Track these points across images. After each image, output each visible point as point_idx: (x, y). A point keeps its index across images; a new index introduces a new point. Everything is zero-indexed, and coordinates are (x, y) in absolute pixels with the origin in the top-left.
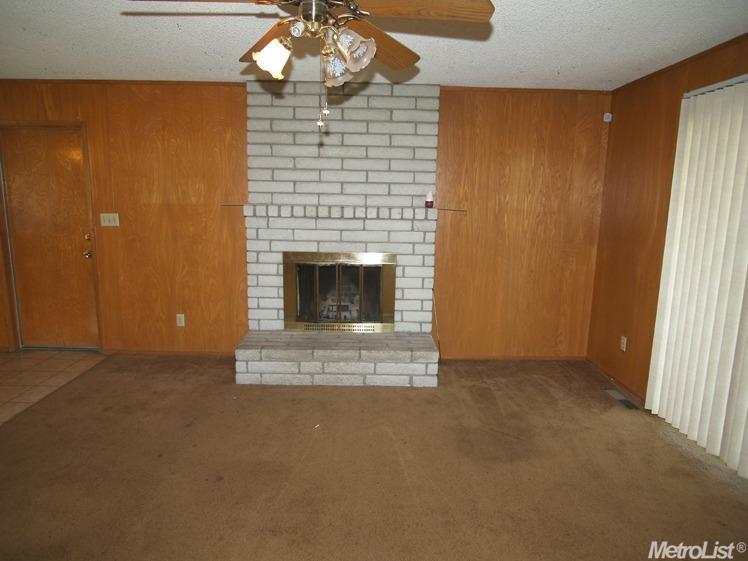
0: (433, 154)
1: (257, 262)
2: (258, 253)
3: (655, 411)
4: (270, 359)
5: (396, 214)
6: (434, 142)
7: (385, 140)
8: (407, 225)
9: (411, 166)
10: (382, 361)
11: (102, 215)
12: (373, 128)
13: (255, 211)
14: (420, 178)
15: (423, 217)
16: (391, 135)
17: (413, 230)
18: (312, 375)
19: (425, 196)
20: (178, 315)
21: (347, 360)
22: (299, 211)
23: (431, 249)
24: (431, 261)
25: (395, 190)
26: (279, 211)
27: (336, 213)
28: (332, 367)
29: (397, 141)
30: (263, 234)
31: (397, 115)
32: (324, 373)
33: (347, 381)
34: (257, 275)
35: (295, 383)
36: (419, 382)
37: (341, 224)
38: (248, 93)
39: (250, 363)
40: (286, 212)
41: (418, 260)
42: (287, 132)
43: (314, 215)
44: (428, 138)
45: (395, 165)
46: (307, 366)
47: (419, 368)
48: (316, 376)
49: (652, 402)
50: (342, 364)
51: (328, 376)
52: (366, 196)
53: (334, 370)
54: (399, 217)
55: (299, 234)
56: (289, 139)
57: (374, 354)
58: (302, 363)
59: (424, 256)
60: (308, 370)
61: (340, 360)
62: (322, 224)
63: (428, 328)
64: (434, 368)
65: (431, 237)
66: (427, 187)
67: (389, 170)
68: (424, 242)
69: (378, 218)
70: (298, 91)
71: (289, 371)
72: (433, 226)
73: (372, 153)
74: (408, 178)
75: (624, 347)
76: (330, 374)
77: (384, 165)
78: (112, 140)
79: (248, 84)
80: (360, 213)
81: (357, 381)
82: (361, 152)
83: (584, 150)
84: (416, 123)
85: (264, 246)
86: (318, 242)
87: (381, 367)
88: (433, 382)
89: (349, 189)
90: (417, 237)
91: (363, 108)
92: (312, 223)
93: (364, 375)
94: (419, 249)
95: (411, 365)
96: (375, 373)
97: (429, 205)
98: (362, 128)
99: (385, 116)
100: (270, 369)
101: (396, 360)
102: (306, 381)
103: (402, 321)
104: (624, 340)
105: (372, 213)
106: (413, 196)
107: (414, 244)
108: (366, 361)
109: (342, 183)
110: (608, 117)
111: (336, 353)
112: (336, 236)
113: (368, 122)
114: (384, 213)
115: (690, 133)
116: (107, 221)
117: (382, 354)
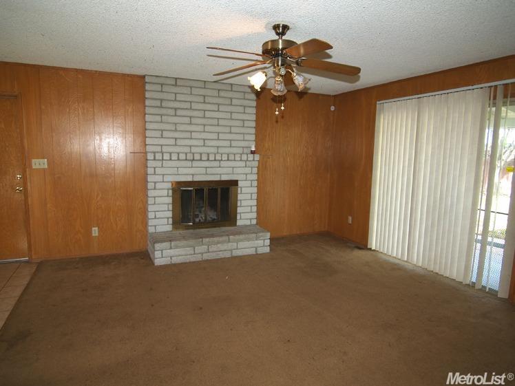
0: (253, 124)
1: (155, 189)
2: (155, 183)
3: (373, 248)
4: (177, 247)
5: (238, 158)
6: (254, 117)
7: (228, 116)
8: (243, 164)
9: (243, 130)
10: (242, 240)
11: (33, 161)
12: (222, 108)
13: (155, 156)
14: (247, 137)
15: (252, 159)
16: (231, 113)
17: (246, 167)
18: (202, 254)
19: (250, 147)
20: (93, 229)
21: (222, 242)
22: (182, 156)
23: (255, 177)
24: (255, 183)
25: (234, 144)
26: (171, 156)
27: (204, 158)
28: (213, 248)
29: (234, 116)
30: (158, 171)
31: (235, 102)
32: (209, 252)
33: (222, 255)
34: (155, 197)
35: (192, 260)
36: (260, 251)
37: (207, 164)
38: (146, 82)
39: (164, 251)
40: (174, 157)
41: (248, 183)
42: (172, 108)
43: (192, 158)
44: (251, 115)
45: (233, 130)
46: (199, 249)
47: (260, 242)
48: (204, 255)
49: (371, 244)
50: (219, 245)
51: (211, 254)
52: (218, 147)
53: (215, 249)
54: (239, 159)
55: (181, 171)
56: (172, 112)
57: (237, 237)
58: (196, 248)
59: (252, 181)
60: (200, 251)
61: (218, 243)
62: (195, 164)
63: (254, 222)
64: (268, 242)
65: (255, 170)
66: (251, 143)
67: (231, 133)
68: (251, 173)
69: (228, 160)
70: (178, 83)
71: (189, 253)
72: (256, 164)
73: (221, 122)
74: (240, 137)
75: (350, 221)
76: (212, 252)
77: (227, 130)
78: (43, 107)
79: (146, 77)
80: (218, 157)
81: (228, 255)
82: (215, 122)
83: (323, 124)
84: (245, 107)
85: (159, 178)
86: (193, 175)
87: (241, 245)
88: (267, 250)
89: (208, 143)
90: (248, 170)
91: (216, 97)
92: (189, 164)
93: (231, 250)
94: (249, 177)
95: (256, 241)
96: (237, 249)
97: (253, 152)
98: (215, 108)
99: (228, 102)
100: (177, 253)
101: (249, 240)
102: (198, 258)
103: (241, 219)
104: (350, 218)
105: (225, 157)
106: (243, 147)
107: (246, 174)
108: (232, 242)
109: (204, 140)
110: (333, 108)
111: (216, 239)
112: (203, 171)
113: (219, 105)
114: (232, 157)
115: (382, 120)
116: (37, 164)
117: (241, 237)
